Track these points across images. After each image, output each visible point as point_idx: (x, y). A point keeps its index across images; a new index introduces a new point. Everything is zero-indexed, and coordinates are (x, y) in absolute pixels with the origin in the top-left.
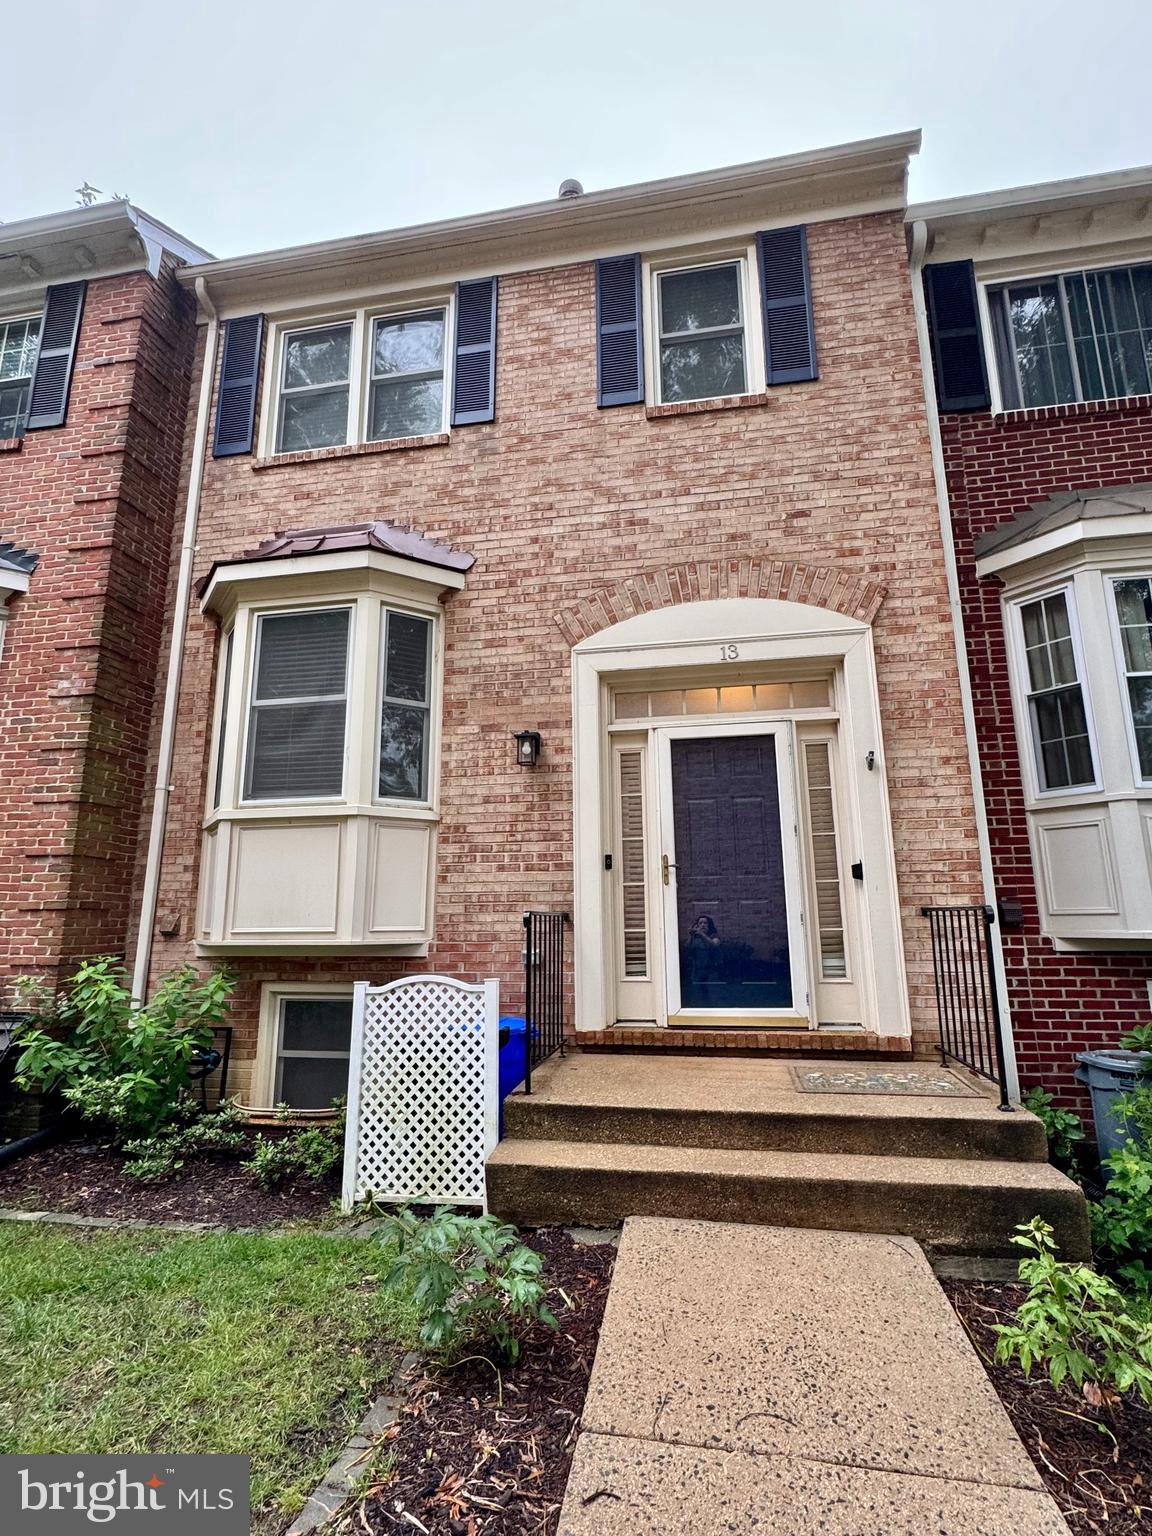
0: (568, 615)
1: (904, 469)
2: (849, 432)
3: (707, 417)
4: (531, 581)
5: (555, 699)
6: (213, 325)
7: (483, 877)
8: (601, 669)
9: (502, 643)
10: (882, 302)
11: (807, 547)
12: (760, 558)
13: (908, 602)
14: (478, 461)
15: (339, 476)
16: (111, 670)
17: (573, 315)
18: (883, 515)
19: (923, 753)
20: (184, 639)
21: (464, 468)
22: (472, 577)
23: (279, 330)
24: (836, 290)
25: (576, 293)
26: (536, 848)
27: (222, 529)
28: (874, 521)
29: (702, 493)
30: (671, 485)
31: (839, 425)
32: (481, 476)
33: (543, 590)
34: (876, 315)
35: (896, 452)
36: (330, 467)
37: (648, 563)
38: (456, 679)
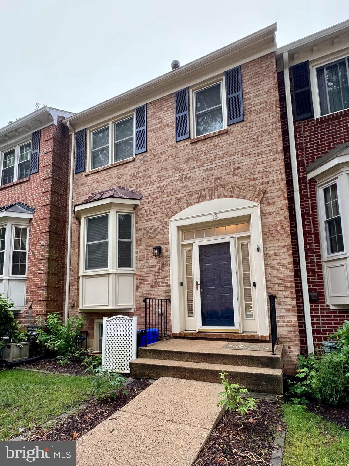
0: (168, 210)
1: (273, 147)
2: (254, 137)
3: (209, 139)
4: (158, 200)
5: (165, 236)
6: (73, 134)
7: (147, 289)
8: (177, 226)
9: (150, 220)
10: (266, 88)
11: (240, 179)
12: (224, 185)
13: (272, 194)
14: (143, 164)
15: (107, 175)
16: (53, 237)
17: (168, 112)
18: (265, 165)
19: (276, 245)
20: (71, 226)
21: (139, 167)
22: (142, 201)
23: (90, 132)
24: (251, 87)
25: (169, 105)
26: (161, 281)
27: (79, 194)
28: (262, 167)
29: (207, 165)
30: (197, 164)
31: (251, 135)
32: (144, 169)
33: (161, 203)
34: (264, 94)
35: (270, 142)
36: (104, 172)
37: (191, 190)
38: (139, 232)
